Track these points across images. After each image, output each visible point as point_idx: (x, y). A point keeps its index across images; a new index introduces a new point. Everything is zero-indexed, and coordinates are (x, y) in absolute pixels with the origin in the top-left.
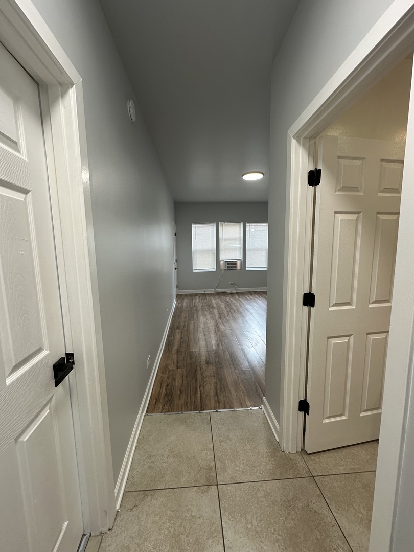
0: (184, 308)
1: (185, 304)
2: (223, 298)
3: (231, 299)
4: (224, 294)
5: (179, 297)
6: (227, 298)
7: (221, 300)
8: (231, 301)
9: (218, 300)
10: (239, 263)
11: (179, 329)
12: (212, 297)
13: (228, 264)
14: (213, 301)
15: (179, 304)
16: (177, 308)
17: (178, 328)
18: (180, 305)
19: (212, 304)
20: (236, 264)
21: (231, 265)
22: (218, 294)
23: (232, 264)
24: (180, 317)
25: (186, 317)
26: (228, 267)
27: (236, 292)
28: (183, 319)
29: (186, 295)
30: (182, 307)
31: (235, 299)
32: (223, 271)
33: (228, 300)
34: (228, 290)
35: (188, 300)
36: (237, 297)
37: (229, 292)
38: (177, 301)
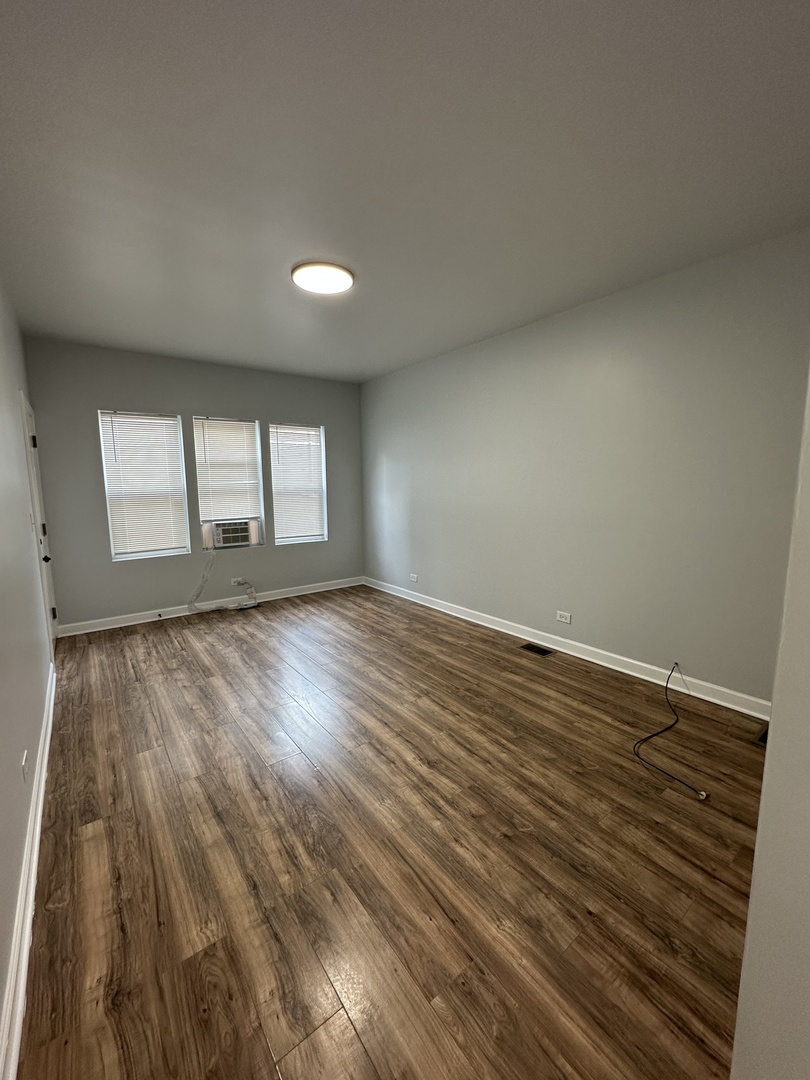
0: (97, 696)
1: (94, 676)
2: (222, 627)
3: (249, 629)
4: (221, 613)
5: (68, 647)
6: (235, 627)
7: (221, 638)
8: (252, 636)
9: (209, 638)
10: (253, 527)
11: (95, 817)
12: (186, 632)
13: (224, 532)
14: (198, 646)
15: (69, 678)
16: (63, 702)
17: (89, 813)
18: (76, 684)
19: (195, 656)
20: (246, 530)
21: (234, 533)
22: (203, 617)
23: (236, 531)
24: (84, 743)
25: (111, 737)
26: (226, 540)
27: (252, 603)
28: (102, 753)
29: (92, 638)
30: (84, 693)
31: (259, 626)
32: (213, 552)
33: (241, 633)
34: (230, 602)
35: (104, 657)
36: (260, 618)
37: (232, 606)
38: (60, 667)
